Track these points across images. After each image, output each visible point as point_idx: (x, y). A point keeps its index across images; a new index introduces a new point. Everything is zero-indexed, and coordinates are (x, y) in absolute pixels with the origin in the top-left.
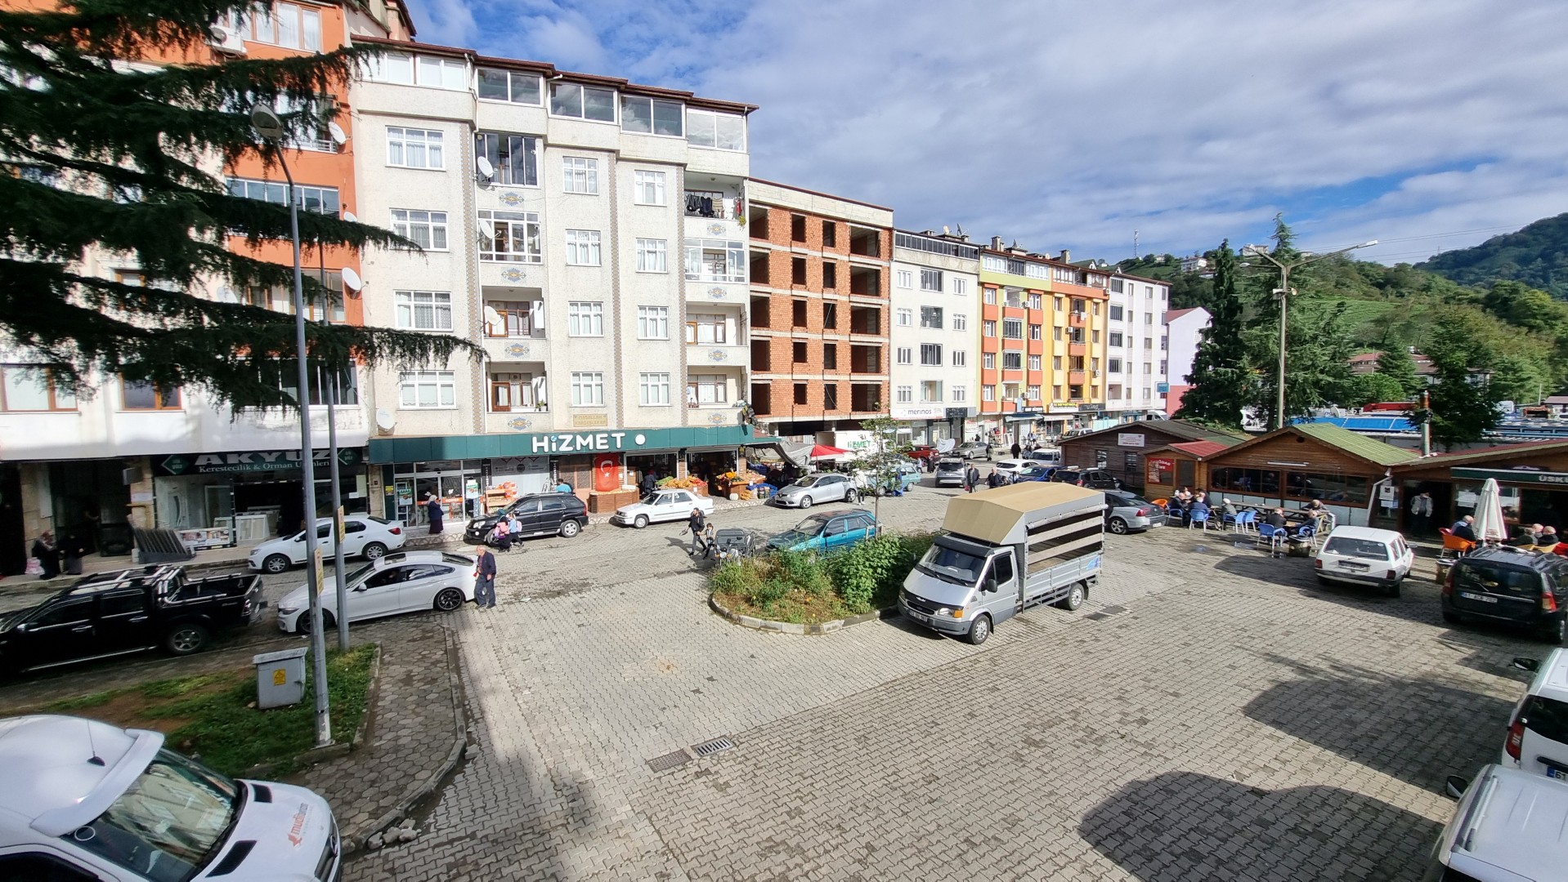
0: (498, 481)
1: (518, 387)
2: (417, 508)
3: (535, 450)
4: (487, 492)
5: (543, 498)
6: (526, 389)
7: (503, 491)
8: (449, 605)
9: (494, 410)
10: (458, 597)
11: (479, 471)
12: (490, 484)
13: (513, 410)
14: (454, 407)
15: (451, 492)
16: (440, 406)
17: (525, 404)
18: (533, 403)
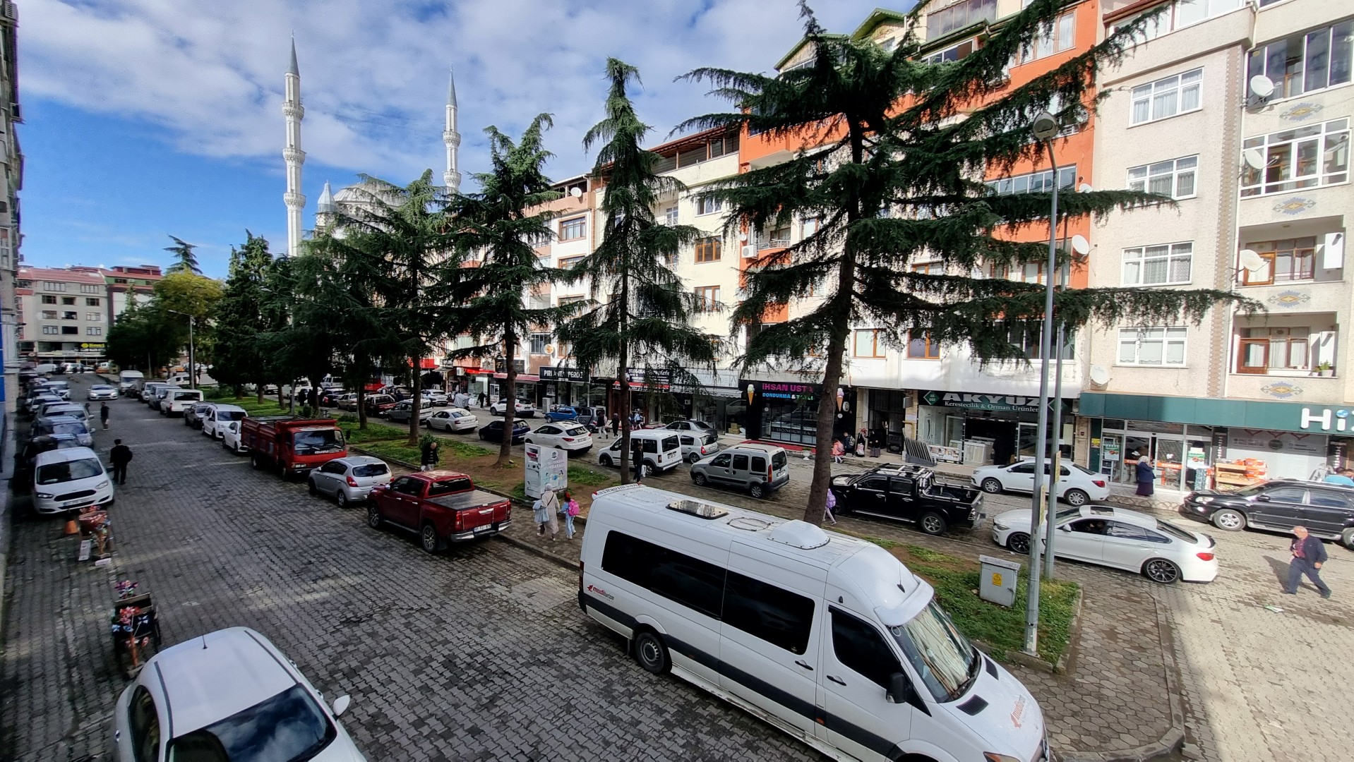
0: (1235, 456)
1: (1283, 346)
2: (1123, 466)
3: (1305, 424)
4: (1218, 465)
5: (1311, 489)
6: (1297, 348)
7: (1243, 468)
8: (1160, 577)
9: (1239, 371)
10: (1173, 572)
11: (1209, 439)
12: (1224, 456)
13: (1271, 373)
14: (1184, 365)
15: (1169, 456)
16: (1164, 364)
17: (1292, 364)
18: (1307, 364)
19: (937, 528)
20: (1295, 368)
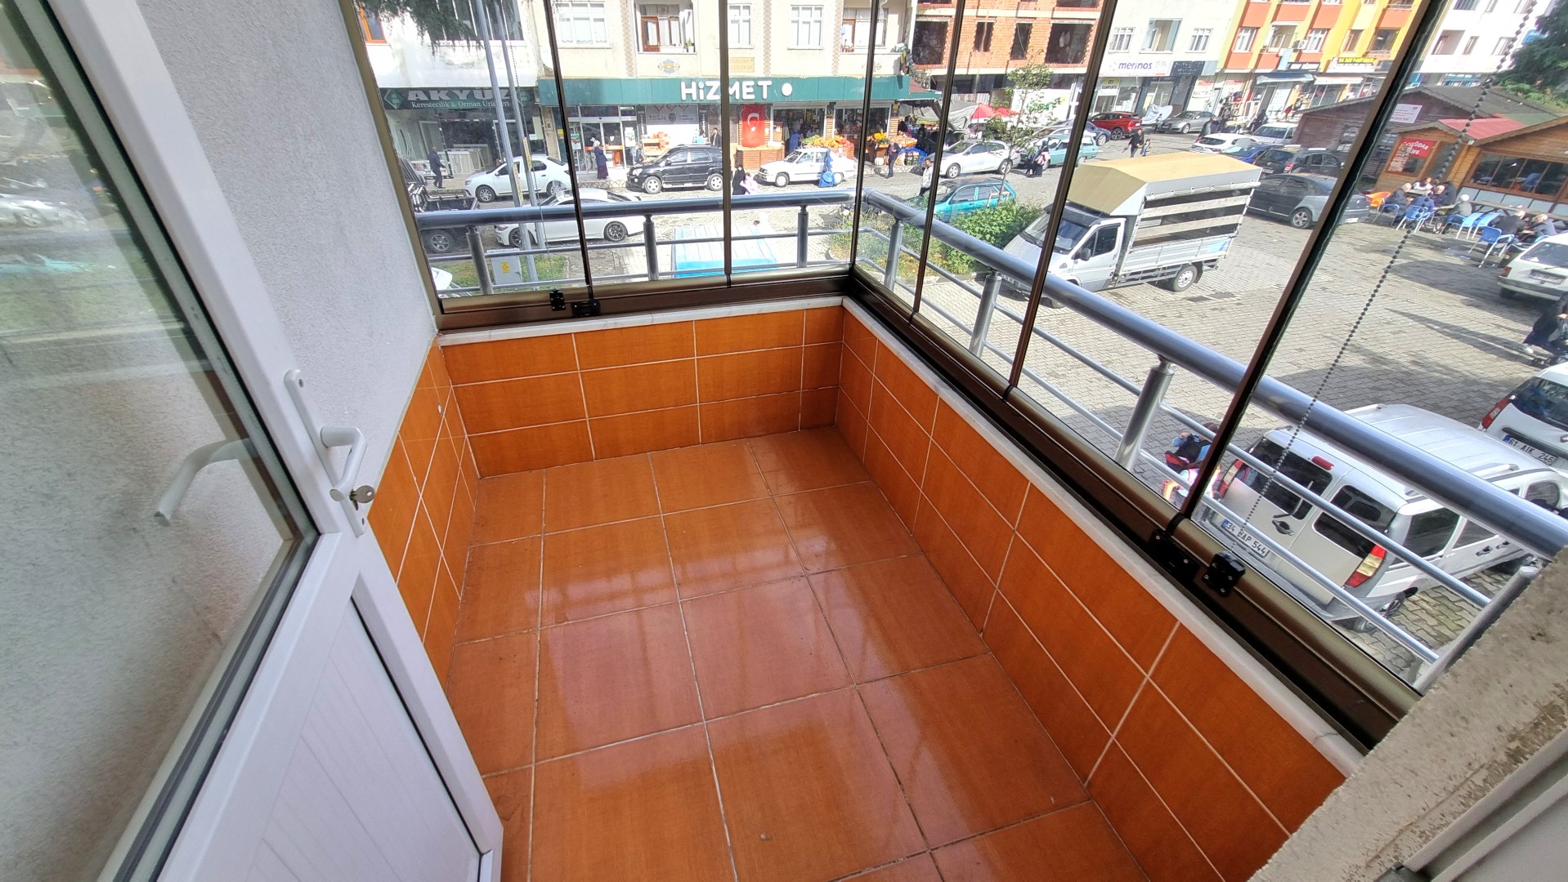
0: (653, 130)
1: (666, 22)
2: (586, 154)
3: (684, 98)
4: (645, 141)
5: (691, 149)
6: (674, 24)
7: (656, 141)
8: (615, 237)
9: (645, 50)
10: (621, 231)
11: (634, 118)
12: (646, 133)
13: (663, 50)
14: (606, 45)
15: (612, 138)
16: (595, 45)
17: (673, 43)
18: (681, 42)
19: (446, 246)
20: (675, 45)
